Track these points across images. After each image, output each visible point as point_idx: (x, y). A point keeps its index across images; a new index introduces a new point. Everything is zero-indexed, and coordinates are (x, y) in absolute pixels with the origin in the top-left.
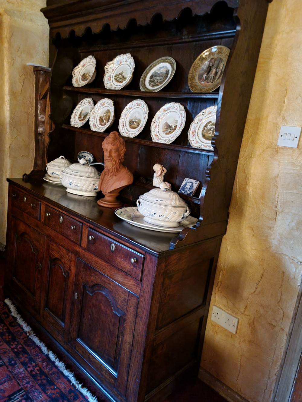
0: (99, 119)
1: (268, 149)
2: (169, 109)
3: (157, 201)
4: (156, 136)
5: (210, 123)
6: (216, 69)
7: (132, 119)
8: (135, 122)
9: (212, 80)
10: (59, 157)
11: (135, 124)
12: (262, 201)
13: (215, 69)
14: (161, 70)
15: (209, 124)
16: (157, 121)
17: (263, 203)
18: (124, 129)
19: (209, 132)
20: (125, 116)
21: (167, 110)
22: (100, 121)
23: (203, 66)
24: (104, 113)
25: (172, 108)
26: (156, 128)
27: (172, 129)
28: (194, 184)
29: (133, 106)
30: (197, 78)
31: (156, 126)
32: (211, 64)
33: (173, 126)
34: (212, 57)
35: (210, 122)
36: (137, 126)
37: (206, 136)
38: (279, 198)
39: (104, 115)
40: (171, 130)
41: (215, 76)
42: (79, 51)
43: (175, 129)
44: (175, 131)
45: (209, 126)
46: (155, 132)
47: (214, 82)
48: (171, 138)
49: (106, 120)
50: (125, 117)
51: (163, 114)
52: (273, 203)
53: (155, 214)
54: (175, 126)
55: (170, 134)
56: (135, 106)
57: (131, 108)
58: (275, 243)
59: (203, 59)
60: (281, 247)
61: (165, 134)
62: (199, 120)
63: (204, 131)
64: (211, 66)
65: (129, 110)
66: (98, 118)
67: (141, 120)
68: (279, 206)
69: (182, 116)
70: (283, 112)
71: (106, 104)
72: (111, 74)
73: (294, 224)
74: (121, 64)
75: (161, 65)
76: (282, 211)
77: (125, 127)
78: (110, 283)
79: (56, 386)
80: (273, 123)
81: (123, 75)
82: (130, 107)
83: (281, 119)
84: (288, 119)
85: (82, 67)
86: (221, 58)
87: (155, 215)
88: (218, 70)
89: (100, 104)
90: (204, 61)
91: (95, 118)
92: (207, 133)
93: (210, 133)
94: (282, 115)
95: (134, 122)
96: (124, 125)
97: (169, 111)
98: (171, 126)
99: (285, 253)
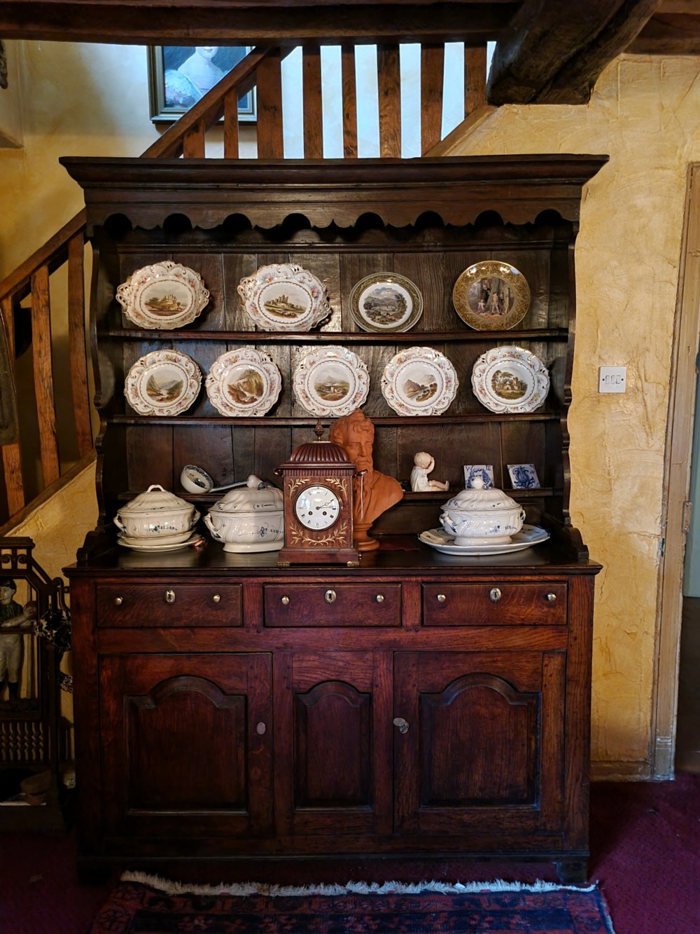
0: (229, 392)
1: (586, 399)
2: (407, 358)
3: (494, 506)
4: (401, 405)
5: (500, 374)
6: (498, 294)
7: (322, 382)
8: (332, 388)
9: (498, 311)
10: (147, 490)
11: (336, 390)
12: (587, 471)
13: (496, 294)
14: (382, 293)
15: (499, 376)
16: (390, 380)
17: (589, 474)
18: (313, 404)
19: (506, 387)
20: (304, 378)
21: (405, 361)
22: (231, 394)
23: (471, 290)
24: (238, 378)
25: (414, 356)
26: (393, 392)
27: (428, 390)
28: (487, 472)
29: (318, 358)
30: (468, 307)
31: (391, 389)
32: (484, 286)
33: (428, 386)
34: (482, 276)
35: (498, 372)
36: (341, 395)
37: (503, 394)
38: (611, 460)
39: (241, 381)
40: (425, 392)
41: (500, 305)
42: (120, 250)
43: (434, 391)
44: (436, 393)
45: (499, 378)
46: (395, 399)
47: (503, 314)
48: (437, 405)
49: (251, 391)
50: (303, 381)
51: (397, 367)
52: (604, 470)
53: (499, 527)
54: (431, 386)
55: (427, 399)
56: (321, 358)
57: (314, 362)
58: (616, 521)
59: (467, 279)
60: (625, 525)
61: (415, 399)
62: (480, 371)
63: (497, 387)
64: (486, 289)
65: (308, 366)
66: (226, 389)
67: (347, 381)
68: (612, 472)
69: (442, 368)
70: (598, 349)
71: (242, 359)
72: (254, 301)
73: (635, 490)
74: (273, 282)
75: (379, 285)
76: (618, 477)
77: (311, 399)
78: (495, 659)
79: (433, 913)
80: (587, 365)
81: (288, 302)
82: (312, 361)
83: (597, 358)
84: (605, 357)
85: (139, 284)
86: (500, 279)
87: (500, 529)
88: (501, 295)
89: (226, 361)
90: (470, 282)
91: (219, 390)
92: (503, 388)
93: (508, 389)
94: (597, 353)
95: (329, 388)
96: (307, 397)
97: (408, 362)
98: (423, 386)
99: (632, 531)
